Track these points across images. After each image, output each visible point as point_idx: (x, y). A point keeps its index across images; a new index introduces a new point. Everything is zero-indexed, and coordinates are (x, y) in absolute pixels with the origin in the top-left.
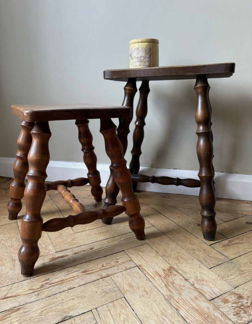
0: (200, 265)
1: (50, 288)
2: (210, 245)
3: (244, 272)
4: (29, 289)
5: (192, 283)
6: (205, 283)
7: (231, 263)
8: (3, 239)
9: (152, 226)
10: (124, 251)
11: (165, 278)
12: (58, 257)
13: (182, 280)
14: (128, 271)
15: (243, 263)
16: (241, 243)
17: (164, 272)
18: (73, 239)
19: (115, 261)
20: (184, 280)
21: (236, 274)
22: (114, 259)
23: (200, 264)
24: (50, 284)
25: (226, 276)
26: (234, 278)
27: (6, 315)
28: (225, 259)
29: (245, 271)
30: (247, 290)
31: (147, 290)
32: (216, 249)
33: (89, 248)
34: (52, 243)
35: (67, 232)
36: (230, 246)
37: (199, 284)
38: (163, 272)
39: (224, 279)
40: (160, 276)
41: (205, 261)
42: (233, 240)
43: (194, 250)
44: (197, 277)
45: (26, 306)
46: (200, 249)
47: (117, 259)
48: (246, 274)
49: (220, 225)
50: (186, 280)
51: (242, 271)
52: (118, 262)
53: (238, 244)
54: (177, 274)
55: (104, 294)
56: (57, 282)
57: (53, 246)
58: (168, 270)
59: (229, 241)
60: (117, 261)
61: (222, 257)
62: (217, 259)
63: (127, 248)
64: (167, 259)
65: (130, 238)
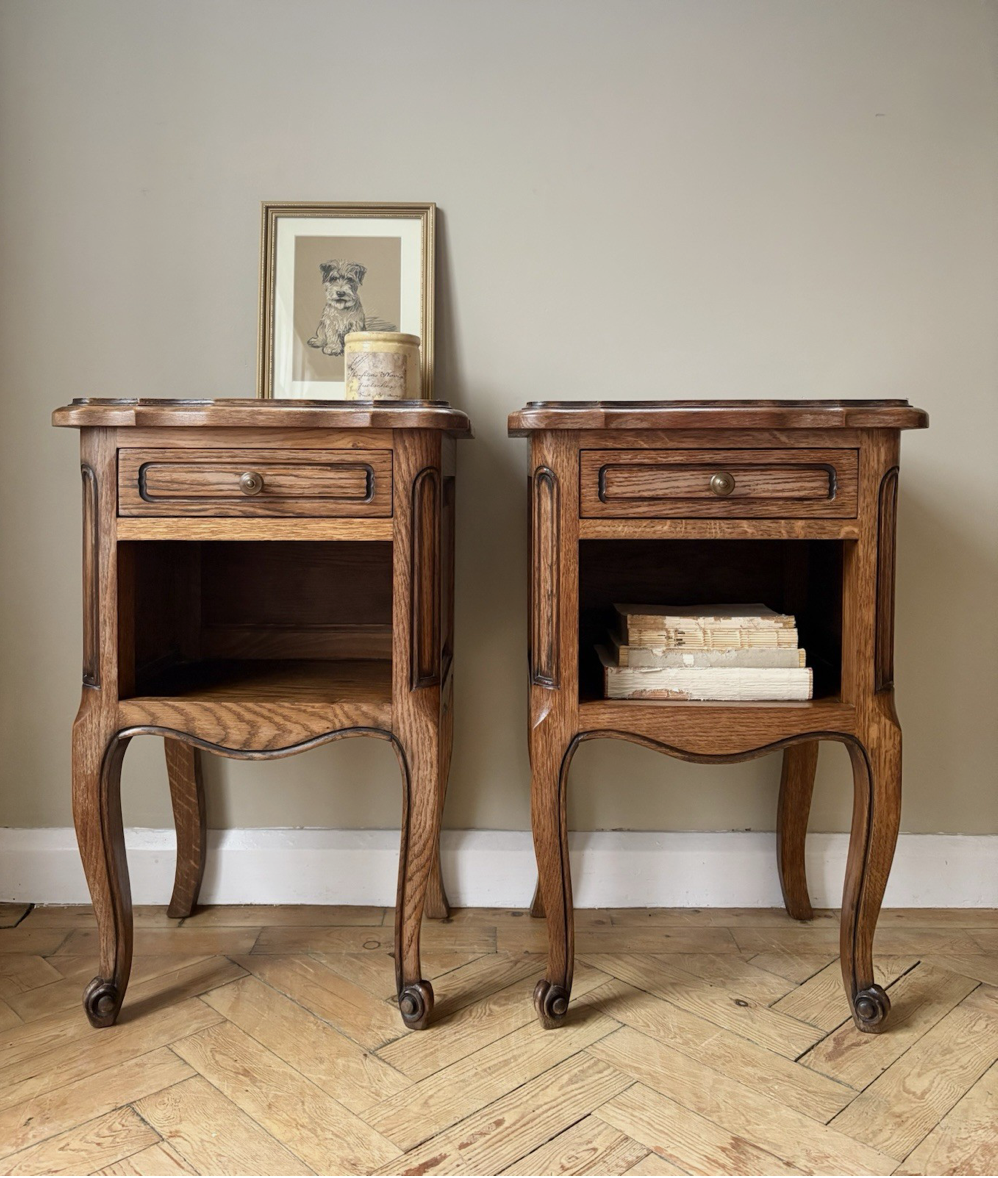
0: (800, 1120)
2: (796, 1061)
3: (903, 1118)
5: (804, 1168)
6: (835, 1163)
7: (866, 1099)
8: (205, 1137)
9: (620, 1025)
10: (589, 1114)
11: (736, 1169)
12: (420, 1165)
13: (780, 1167)
14: (637, 1169)
15: (892, 1095)
16: (866, 1043)
17: (727, 1155)
18: (426, 1103)
19: (585, 1147)
20: (785, 1167)
21: (890, 1127)
22: (581, 1144)
23: (800, 1116)
25: (871, 1136)
26: (890, 1138)
28: (848, 1092)
29: (906, 1115)
30: (928, 1161)
32: (816, 1069)
33: (491, 1121)
34: (372, 1124)
35: (391, 1083)
36: (841, 1054)
38: (724, 1155)
39: (871, 1144)
41: (808, 1106)
42: (842, 1035)
43: (763, 1080)
44: (808, 1153)
46: (779, 1076)
47: (590, 1142)
48: (910, 1122)
49: (791, 995)
50: (788, 1164)
51: (899, 1117)
52: (595, 1150)
53: (857, 1044)
54: (762, 1155)
57: (381, 1133)
58: (733, 1147)
59: (834, 1040)
60: (590, 1146)
61: (840, 1089)
62: (831, 1095)
63: (595, 1105)
64: (715, 1119)
65: (582, 1071)
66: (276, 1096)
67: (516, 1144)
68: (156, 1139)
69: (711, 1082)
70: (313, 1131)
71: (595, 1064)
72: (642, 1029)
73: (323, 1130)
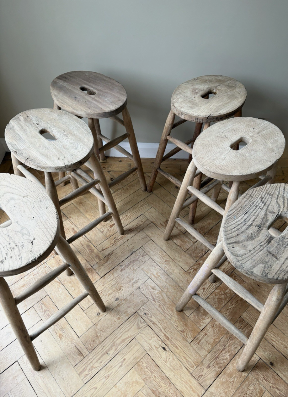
1: (119, 242)
4: (110, 244)
14: (149, 226)
15: (198, 211)
22: (140, 221)
24: (118, 240)
27: (109, 257)
30: (198, 226)
31: (159, 234)
33: (125, 215)
37: (179, 227)
38: (163, 223)
40: (163, 226)
45: (114, 251)
51: (197, 216)
52: (142, 222)
55: (143, 239)
56: (120, 238)
58: (166, 222)
62: (186, 211)
63: (144, 212)
64: (164, 216)
65: (143, 204)
66: (87, 209)
67: (129, 220)
68: (67, 218)
69: (166, 207)
70: (94, 217)
71: (145, 203)
72: (156, 194)
73: (96, 216)
